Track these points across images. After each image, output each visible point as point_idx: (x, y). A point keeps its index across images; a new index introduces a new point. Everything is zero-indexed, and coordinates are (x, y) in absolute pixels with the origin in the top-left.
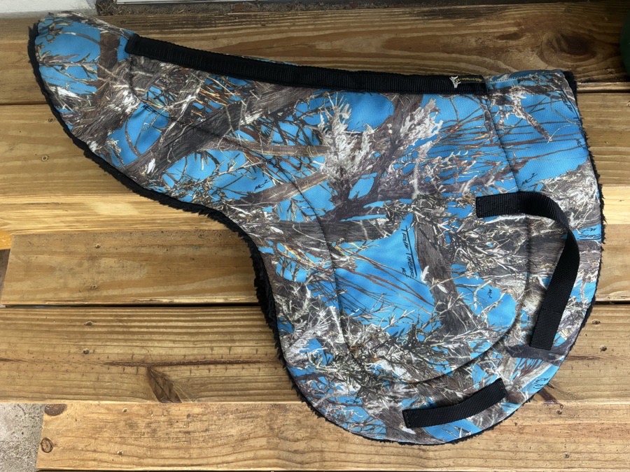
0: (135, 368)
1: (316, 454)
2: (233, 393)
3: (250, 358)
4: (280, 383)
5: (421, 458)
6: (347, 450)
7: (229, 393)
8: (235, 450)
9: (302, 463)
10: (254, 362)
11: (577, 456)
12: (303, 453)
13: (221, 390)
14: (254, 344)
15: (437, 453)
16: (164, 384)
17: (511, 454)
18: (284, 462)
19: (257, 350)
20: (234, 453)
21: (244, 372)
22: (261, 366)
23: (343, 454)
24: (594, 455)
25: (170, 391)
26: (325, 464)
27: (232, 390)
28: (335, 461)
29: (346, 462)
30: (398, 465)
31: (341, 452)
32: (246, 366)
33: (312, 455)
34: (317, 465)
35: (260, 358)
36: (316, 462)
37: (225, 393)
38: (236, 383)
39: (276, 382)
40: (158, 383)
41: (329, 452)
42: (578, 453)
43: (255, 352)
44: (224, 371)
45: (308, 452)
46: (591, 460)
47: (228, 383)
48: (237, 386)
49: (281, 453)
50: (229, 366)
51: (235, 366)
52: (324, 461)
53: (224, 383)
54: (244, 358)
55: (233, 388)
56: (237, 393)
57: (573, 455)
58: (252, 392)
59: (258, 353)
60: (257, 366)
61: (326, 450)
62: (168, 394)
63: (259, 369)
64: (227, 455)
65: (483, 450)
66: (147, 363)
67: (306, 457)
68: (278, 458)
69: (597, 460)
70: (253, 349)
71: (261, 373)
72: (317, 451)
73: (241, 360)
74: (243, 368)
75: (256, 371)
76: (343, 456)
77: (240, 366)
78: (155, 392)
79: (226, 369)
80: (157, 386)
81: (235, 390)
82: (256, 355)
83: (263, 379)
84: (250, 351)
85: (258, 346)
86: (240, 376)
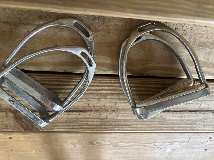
0: (5, 113)
2: (74, 127)
3: (84, 108)
4: (102, 122)
7: (71, 127)
10: (87, 111)
13: (65, 126)
14: (86, 101)
16: (27, 122)
19: (88, 104)
21: (80, 116)
22: (91, 113)
25: (32, 126)
27: (73, 126)
32: (82, 113)
35: (90, 109)
37: (68, 127)
38: (75, 122)
39: (101, 122)
40: (23, 122)
43: (87, 105)
44: (67, 115)
47: (70, 122)
48: (75, 124)
50: (70, 113)
51: (74, 113)
53: (67, 122)
54: (80, 108)
55: (74, 125)
56: (76, 127)
58: (85, 127)
59: (89, 106)
60: (89, 113)
62: (31, 128)
66: (13, 110)
70: (86, 104)
71: (91, 117)
73: (78, 109)
74: (79, 114)
75: (88, 116)
77: (78, 113)
78: (22, 126)
79: (68, 114)
80: (23, 123)
81: (75, 126)
82: (88, 107)
83: (92, 120)
84: (84, 105)
85: (89, 102)
86: (78, 119)
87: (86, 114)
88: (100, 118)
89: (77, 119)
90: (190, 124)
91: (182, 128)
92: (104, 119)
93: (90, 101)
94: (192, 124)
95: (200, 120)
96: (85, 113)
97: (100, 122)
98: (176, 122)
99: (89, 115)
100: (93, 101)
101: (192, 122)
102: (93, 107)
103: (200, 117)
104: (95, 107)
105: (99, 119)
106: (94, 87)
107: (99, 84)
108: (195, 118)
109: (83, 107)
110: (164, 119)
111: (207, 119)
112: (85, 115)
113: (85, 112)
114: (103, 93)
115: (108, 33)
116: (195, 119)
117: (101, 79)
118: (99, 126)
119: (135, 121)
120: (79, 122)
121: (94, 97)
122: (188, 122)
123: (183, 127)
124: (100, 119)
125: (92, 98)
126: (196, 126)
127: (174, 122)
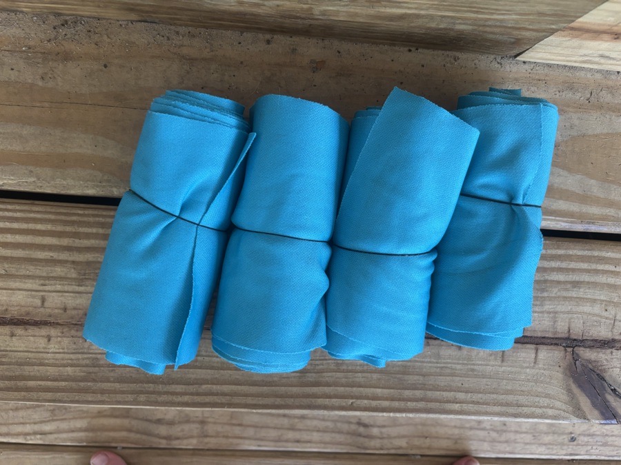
1: (194, 426)
3: (28, 314)
4: (91, 369)
5: (360, 435)
6: (244, 423)
8: (55, 415)
9: (168, 438)
10: (37, 324)
11: (586, 439)
12: (171, 423)
14: (36, 287)
15: (384, 430)
17: (494, 435)
18: (138, 436)
19: (43, 300)
20: (53, 420)
21: (14, 344)
22: (53, 332)
23: (238, 428)
24: (610, 439)
26: (207, 440)
28: (224, 437)
29: (241, 438)
30: (323, 445)
31: (234, 425)
32: (19, 331)
33: (186, 427)
34: (194, 441)
35: (50, 316)
36: (192, 437)
39: (87, 366)
41: (215, 423)
42: (589, 435)
43: (38, 302)
45: (180, 423)
46: (605, 444)
49: (134, 423)
52: (206, 436)
54: (14, 312)
57: (582, 438)
58: (31, 383)
59: (46, 304)
60: (44, 331)
61: (210, 420)
63: (49, 338)
64: (41, 422)
65: (455, 427)
67: (176, 430)
68: (130, 430)
69: (611, 445)
70: (34, 297)
71: (53, 347)
72: (194, 422)
73: (8, 316)
74: (12, 335)
75: (42, 343)
76: (237, 431)
82: (42, 310)
83: (56, 359)
84: (29, 300)
85: (45, 291)
86: (7, 351)
87: (34, 336)
88: (86, 351)
89: (4, 353)
90: (414, 387)
91: (387, 399)
92: (99, 356)
93: (47, 288)
94: (424, 387)
95: (448, 371)
96: (32, 330)
97: (84, 369)
98: (364, 375)
99: (46, 340)
100: (59, 287)
101: (421, 378)
102: (60, 309)
103: (449, 358)
104: (65, 309)
105: (80, 356)
106: (62, 240)
107: (82, 230)
108: (430, 362)
109: (23, 310)
110: (317, 362)
111: (476, 367)
112: (32, 338)
113: (32, 327)
114: (94, 260)
115: (105, 66)
116: (430, 365)
117: (86, 212)
118: (81, 381)
119: (212, 368)
120: (10, 364)
121: (63, 274)
122: (406, 377)
123: (393, 399)
124: (86, 356)
125: (54, 278)
126: (438, 392)
127: (356, 375)
